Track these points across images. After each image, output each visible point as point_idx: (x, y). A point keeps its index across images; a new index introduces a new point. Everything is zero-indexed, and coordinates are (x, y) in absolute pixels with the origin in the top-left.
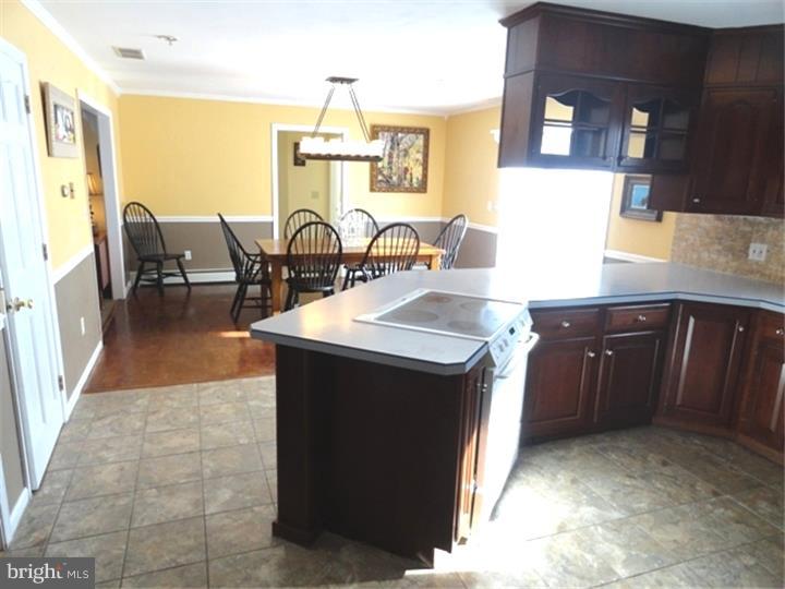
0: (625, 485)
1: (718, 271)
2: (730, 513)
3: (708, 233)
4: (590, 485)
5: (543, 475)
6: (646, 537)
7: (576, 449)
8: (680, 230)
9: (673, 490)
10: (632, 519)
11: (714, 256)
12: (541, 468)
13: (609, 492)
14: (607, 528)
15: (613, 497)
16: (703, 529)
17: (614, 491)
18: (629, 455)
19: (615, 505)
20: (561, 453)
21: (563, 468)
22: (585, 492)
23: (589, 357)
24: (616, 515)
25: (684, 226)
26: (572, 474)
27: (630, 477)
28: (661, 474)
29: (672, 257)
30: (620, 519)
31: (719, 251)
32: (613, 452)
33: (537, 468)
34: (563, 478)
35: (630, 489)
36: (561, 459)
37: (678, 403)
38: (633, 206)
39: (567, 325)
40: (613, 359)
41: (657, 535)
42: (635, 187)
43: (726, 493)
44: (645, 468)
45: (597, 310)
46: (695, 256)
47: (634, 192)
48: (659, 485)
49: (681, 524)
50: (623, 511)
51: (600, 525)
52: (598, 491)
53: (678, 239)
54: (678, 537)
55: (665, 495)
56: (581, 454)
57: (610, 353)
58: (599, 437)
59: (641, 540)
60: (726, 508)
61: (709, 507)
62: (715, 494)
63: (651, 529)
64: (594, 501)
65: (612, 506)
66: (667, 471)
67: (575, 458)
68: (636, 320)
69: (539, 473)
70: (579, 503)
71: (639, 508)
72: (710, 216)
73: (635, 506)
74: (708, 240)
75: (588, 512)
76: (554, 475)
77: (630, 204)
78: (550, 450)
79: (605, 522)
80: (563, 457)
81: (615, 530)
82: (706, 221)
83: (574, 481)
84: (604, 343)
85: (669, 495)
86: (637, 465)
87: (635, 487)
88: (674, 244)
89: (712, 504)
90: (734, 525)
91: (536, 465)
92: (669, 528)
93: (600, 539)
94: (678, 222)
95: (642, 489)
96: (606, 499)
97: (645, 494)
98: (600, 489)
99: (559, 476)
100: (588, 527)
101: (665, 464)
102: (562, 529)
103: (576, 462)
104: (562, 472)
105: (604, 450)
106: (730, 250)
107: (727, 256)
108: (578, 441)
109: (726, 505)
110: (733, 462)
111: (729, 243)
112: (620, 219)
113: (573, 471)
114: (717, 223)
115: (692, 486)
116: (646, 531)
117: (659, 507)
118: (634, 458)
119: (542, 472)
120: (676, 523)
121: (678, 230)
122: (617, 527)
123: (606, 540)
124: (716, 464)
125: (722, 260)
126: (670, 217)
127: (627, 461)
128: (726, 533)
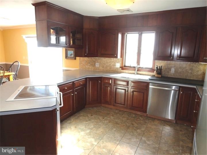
0: (87, 124)
1: (90, 70)
2: (107, 121)
3: (87, 62)
4: (79, 127)
5: (68, 129)
6: (96, 133)
7: (72, 119)
8: (81, 61)
9: (96, 121)
10: (92, 131)
11: (89, 67)
12: (66, 127)
13: (84, 127)
14: (88, 135)
15: (86, 127)
16: (105, 126)
17: (85, 126)
18: (84, 116)
19: (87, 129)
20: (69, 121)
21: (72, 125)
22: (79, 129)
23: (72, 95)
24: (88, 131)
25: (81, 60)
26: (74, 126)
27: (86, 121)
28: (92, 118)
29: (80, 67)
30: (89, 132)
31: (90, 66)
32: (80, 117)
33: (66, 128)
34: (73, 127)
35: (88, 124)
36: (70, 123)
37: (90, 101)
38: (68, 56)
39: (66, 88)
40: (77, 95)
41: (98, 132)
42: (68, 51)
43: (105, 117)
44: (88, 118)
45: (72, 83)
46: (85, 67)
47: (68, 53)
48: (93, 121)
49: (101, 127)
50: (89, 130)
51: (86, 135)
52: (82, 127)
53: (80, 63)
54: (102, 130)
55: (95, 122)
56: (74, 120)
57: (76, 93)
58: (76, 114)
59: (95, 134)
60: (107, 120)
61: (104, 121)
62: (103, 118)
63: (96, 131)
64: (83, 130)
65: (86, 130)
66: (93, 117)
67: (73, 122)
68: (80, 84)
69: (66, 129)
70: (79, 132)
71: (92, 127)
72: (87, 58)
73: (91, 127)
74: (87, 63)
75: (82, 133)
76: (70, 128)
77: (67, 56)
78: (66, 122)
79: (87, 134)
80: (70, 122)
81: (90, 135)
82: (86, 59)
83: (76, 127)
84: (74, 91)
85: (96, 122)
86: (87, 118)
87: (89, 123)
88: (80, 65)
89: (104, 120)
90: (109, 123)
91: (65, 127)
92: (99, 129)
93: (88, 138)
94: (80, 59)
95: (90, 123)
96: (84, 128)
97: (91, 124)
98: (82, 126)
99: (72, 128)
100: (84, 137)
101: (92, 115)
102: (79, 140)
103: (74, 123)
104: (72, 126)
105: (78, 117)
106: (92, 65)
107: (91, 66)
108: (72, 117)
109: (106, 120)
110: (103, 110)
111: (91, 64)
112: (66, 59)
113: (74, 125)
114: (88, 59)
115: (99, 118)
116: (95, 132)
117: (95, 126)
118: (85, 117)
119: (67, 128)
120: (100, 128)
121: (80, 61)
122: (89, 134)
123: (89, 138)
124: (101, 112)
125: (91, 67)
126: (78, 58)
127: (84, 118)
128: (108, 125)
